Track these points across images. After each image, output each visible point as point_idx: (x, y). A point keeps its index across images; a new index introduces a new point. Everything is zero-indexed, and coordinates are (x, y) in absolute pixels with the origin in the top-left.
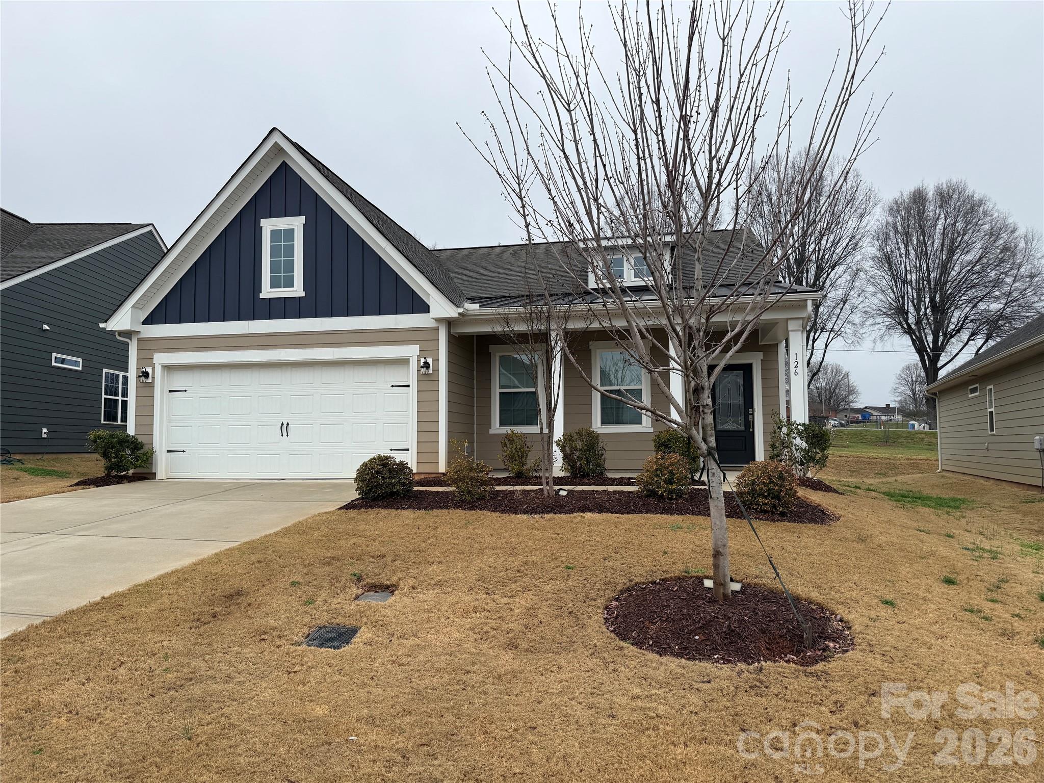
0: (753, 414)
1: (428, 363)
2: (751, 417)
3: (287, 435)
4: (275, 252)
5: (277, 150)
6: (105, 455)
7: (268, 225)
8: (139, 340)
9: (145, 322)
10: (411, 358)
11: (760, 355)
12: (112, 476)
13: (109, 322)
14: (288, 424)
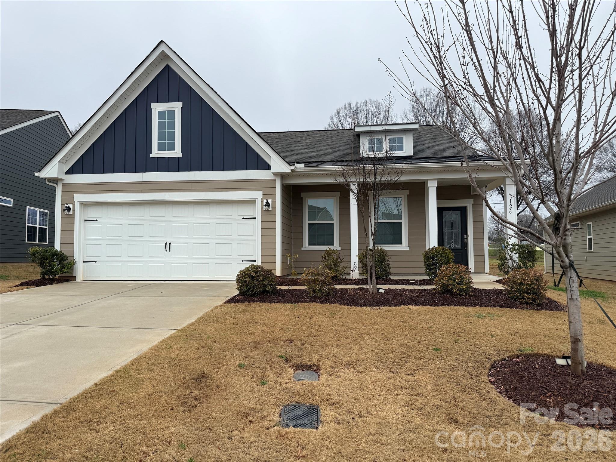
0: (467, 239)
1: (269, 203)
2: (465, 240)
3: (170, 251)
4: (161, 126)
5: (164, 56)
6: (42, 264)
7: (156, 108)
8: (63, 185)
9: (68, 173)
10: (257, 200)
11: (472, 201)
12: (46, 279)
13: (42, 172)
14: (170, 243)
